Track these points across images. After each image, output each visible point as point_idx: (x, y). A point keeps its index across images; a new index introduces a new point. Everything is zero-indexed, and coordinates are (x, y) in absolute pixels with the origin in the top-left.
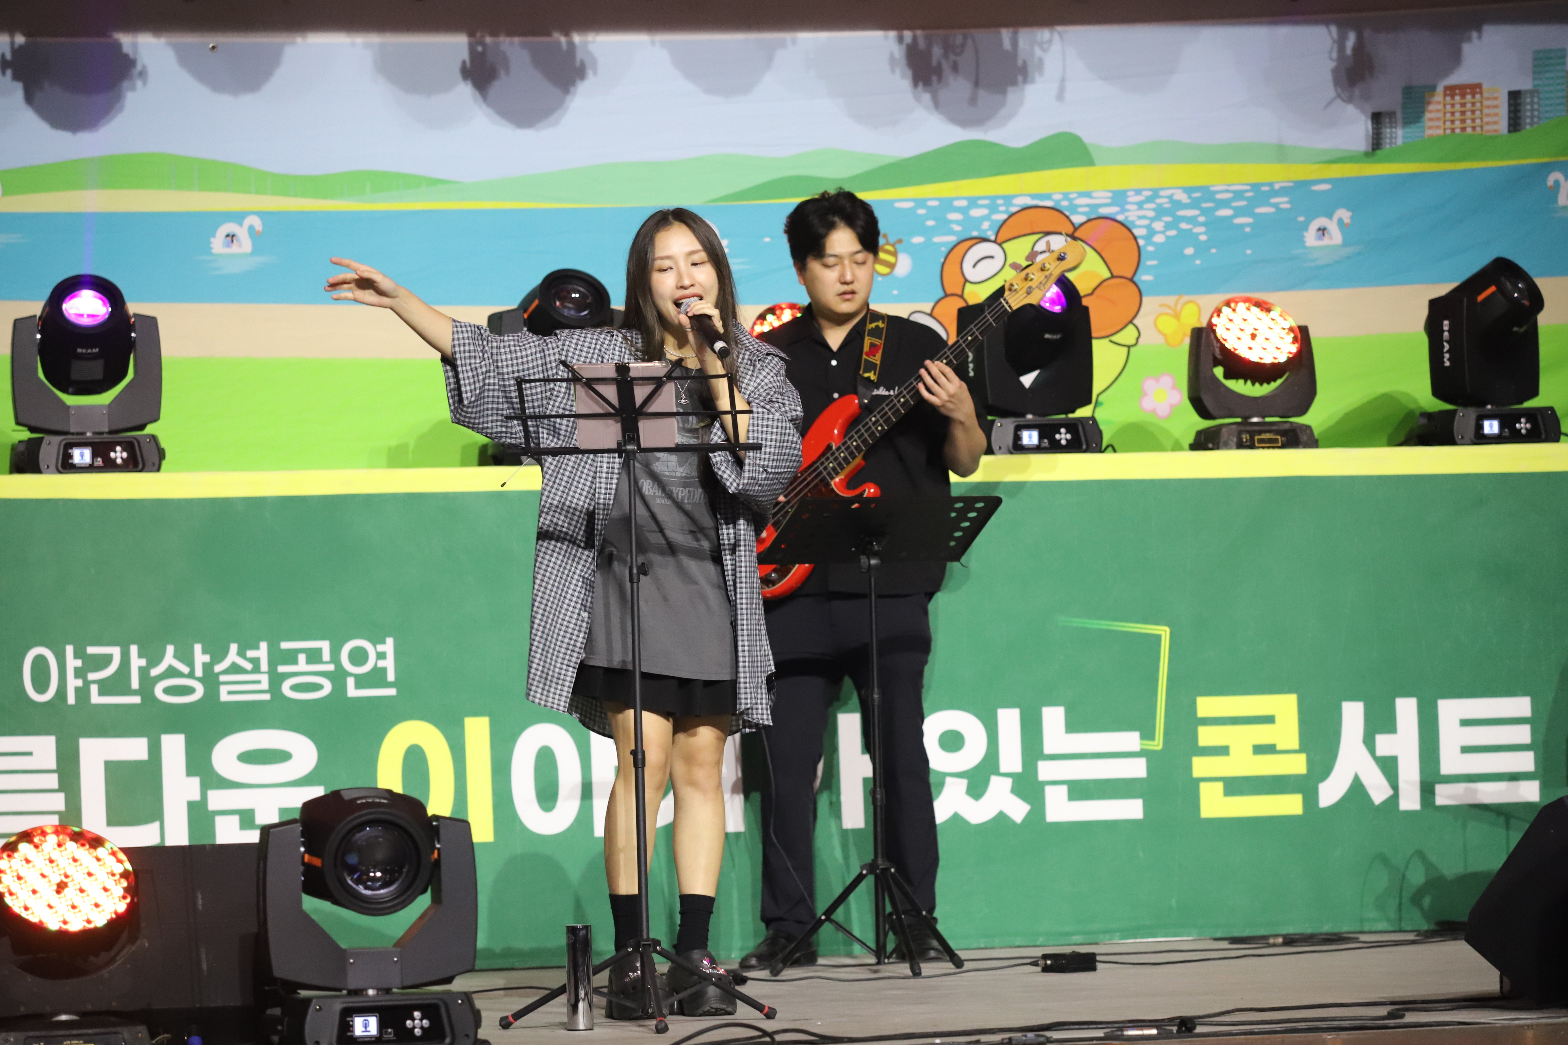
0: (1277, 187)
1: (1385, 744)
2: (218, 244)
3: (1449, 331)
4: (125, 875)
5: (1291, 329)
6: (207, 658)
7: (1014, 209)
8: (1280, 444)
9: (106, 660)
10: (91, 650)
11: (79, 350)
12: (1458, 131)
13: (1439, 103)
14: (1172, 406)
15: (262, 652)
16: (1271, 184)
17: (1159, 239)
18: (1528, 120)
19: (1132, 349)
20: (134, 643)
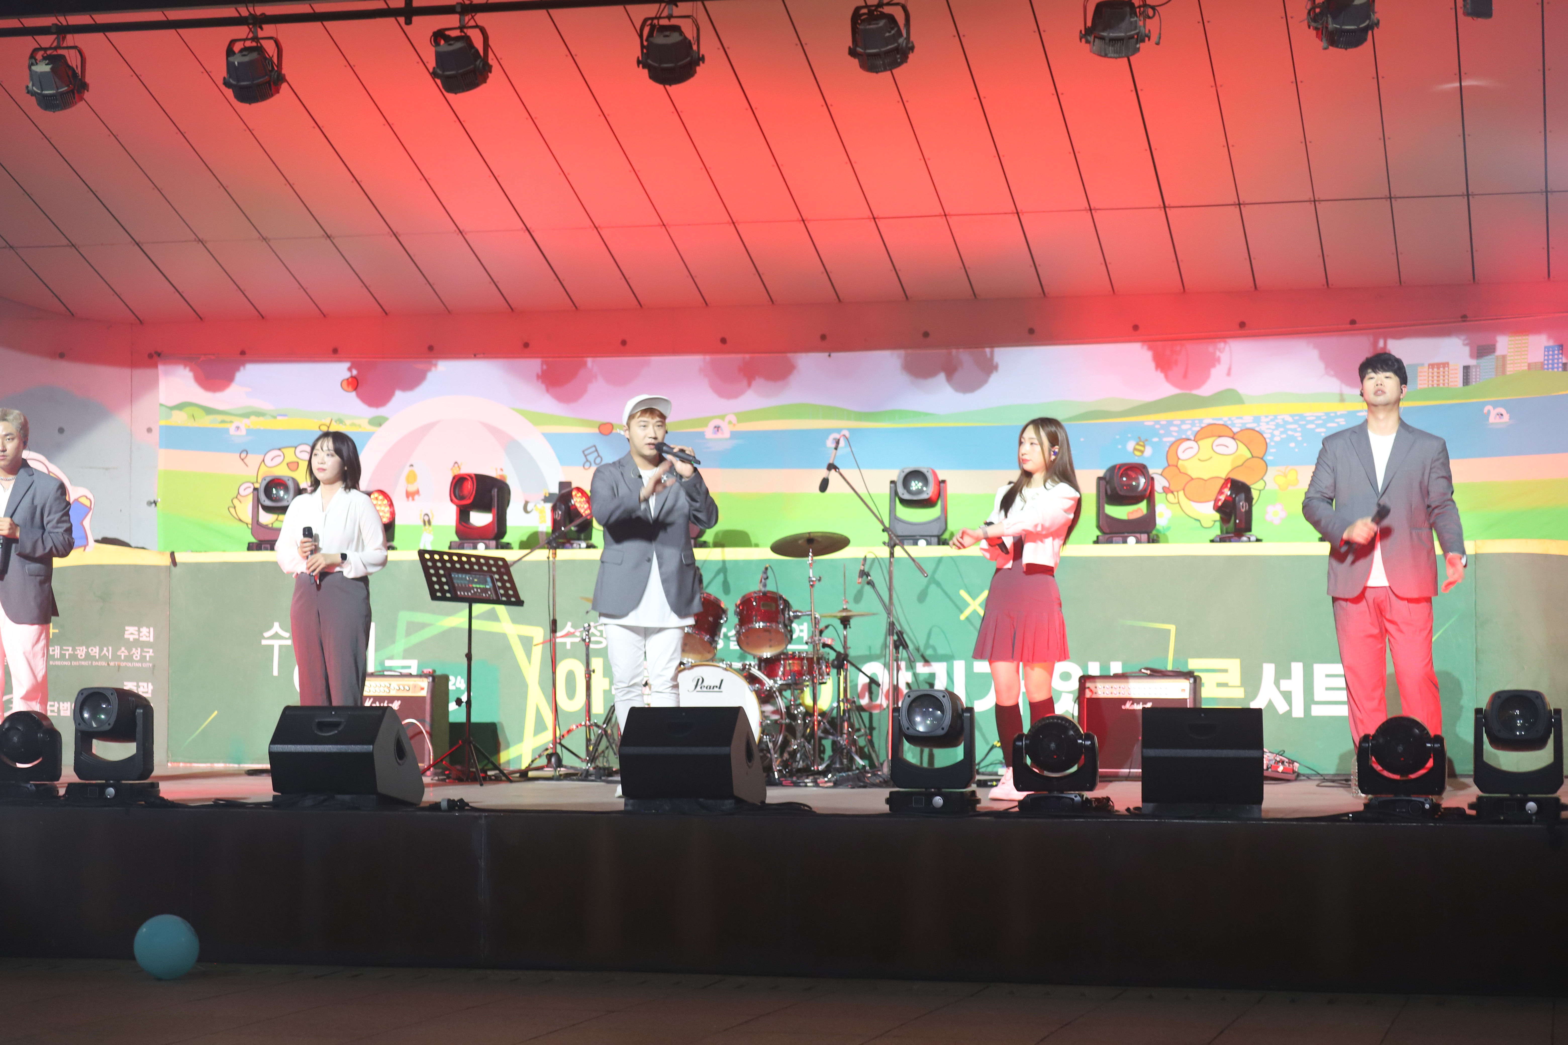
0: (1339, 414)
7: (1203, 425)
12: (1435, 386)
13: (1425, 372)
14: (1282, 519)
16: (1335, 413)
17: (1277, 439)
18: (1474, 380)
19: (1262, 492)
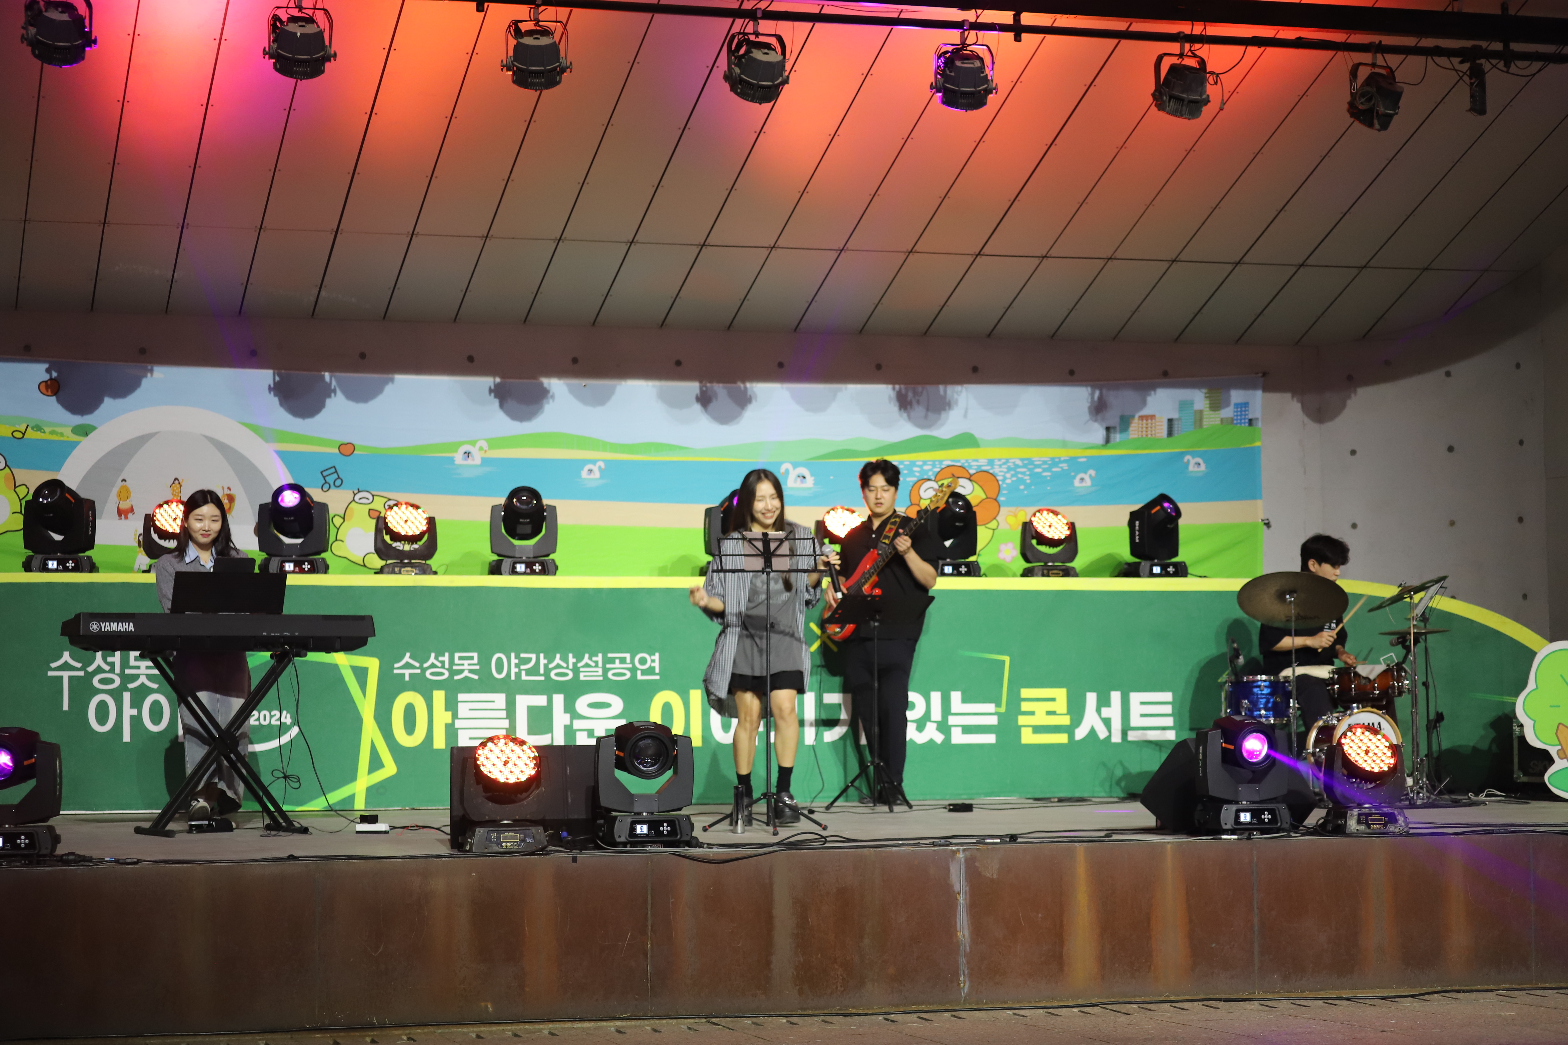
0: (1062, 459)
1: (1106, 713)
2: (584, 474)
3: (1139, 526)
4: (534, 758)
5: (1067, 524)
6: (574, 660)
7: (943, 467)
8: (1061, 575)
9: (530, 660)
10: (522, 655)
11: (521, 520)
12: (1144, 436)
13: (1136, 423)
14: (1013, 557)
15: (599, 658)
16: (1059, 458)
17: (1008, 481)
18: (1176, 432)
19: (996, 531)
20: (541, 652)
